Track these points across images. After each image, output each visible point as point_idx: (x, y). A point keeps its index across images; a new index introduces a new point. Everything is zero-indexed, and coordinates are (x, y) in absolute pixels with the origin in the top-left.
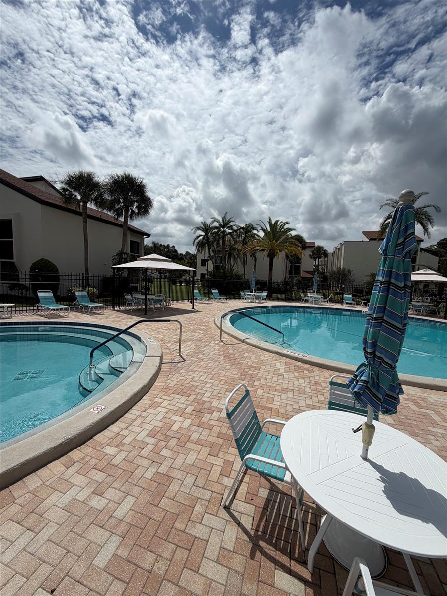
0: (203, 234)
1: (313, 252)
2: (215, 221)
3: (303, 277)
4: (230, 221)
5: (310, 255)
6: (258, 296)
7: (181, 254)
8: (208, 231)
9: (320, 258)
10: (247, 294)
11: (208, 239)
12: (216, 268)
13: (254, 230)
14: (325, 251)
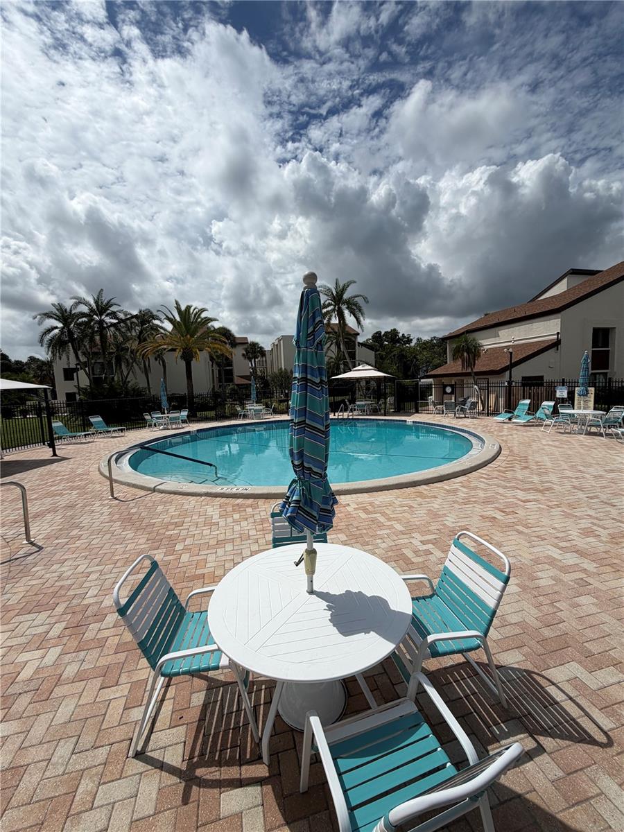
0: (60, 325)
1: (246, 350)
2: (80, 303)
3: (238, 385)
4: (109, 305)
5: (243, 355)
6: (175, 418)
7: (18, 362)
8: (70, 320)
9: (256, 357)
10: (157, 418)
11: (71, 333)
12: (96, 382)
13: (155, 319)
14: (261, 348)
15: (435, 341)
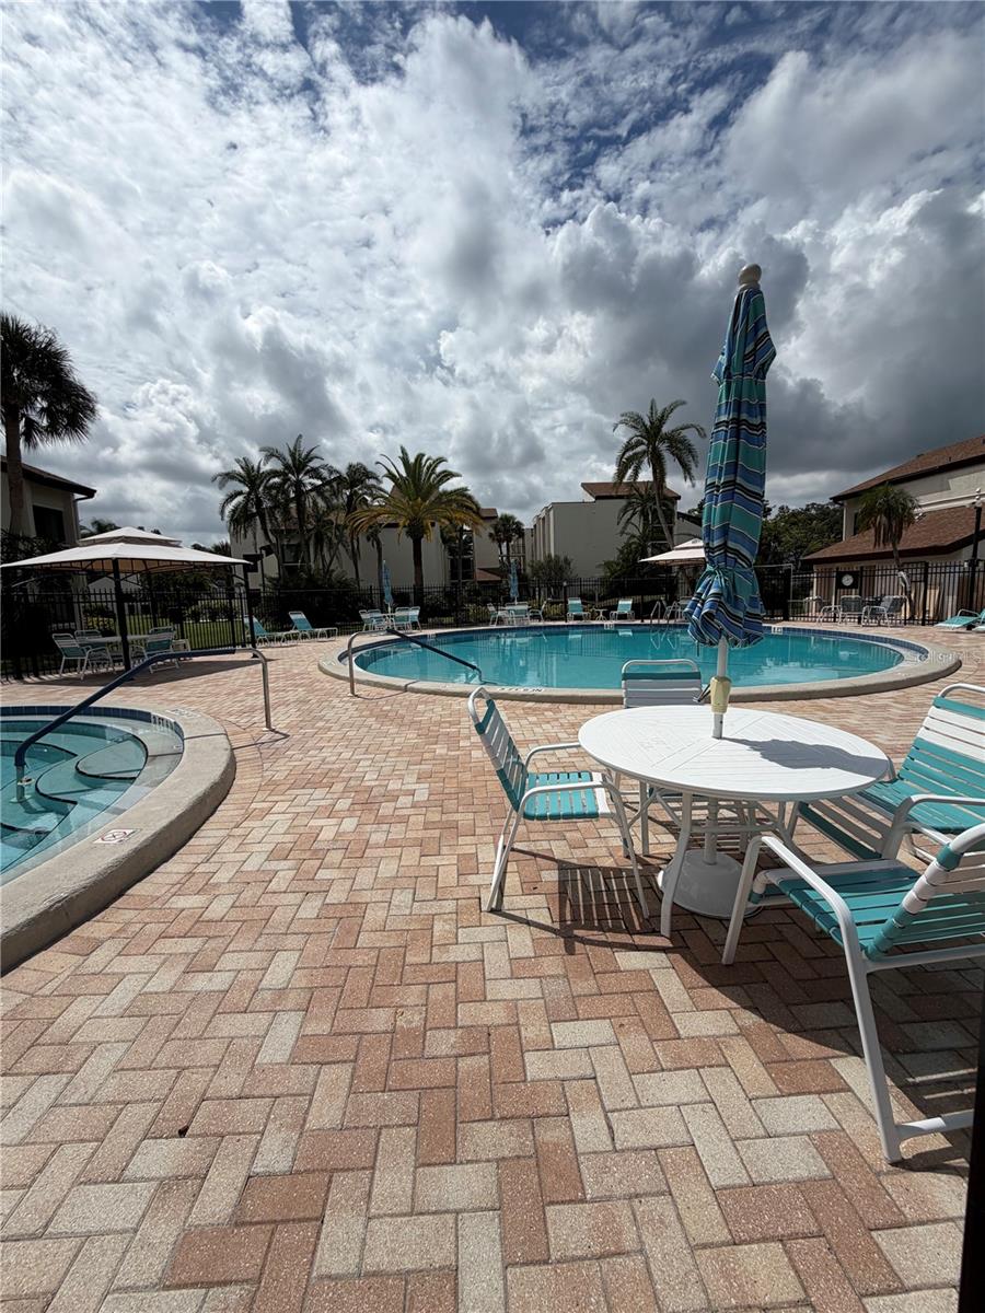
0: (246, 489)
1: (495, 528)
2: (271, 456)
3: (480, 582)
4: (309, 458)
6: (403, 618)
8: (258, 482)
9: (509, 539)
10: (376, 618)
11: (258, 501)
12: (288, 570)
13: (369, 478)
14: (518, 524)
15: (813, 512)
